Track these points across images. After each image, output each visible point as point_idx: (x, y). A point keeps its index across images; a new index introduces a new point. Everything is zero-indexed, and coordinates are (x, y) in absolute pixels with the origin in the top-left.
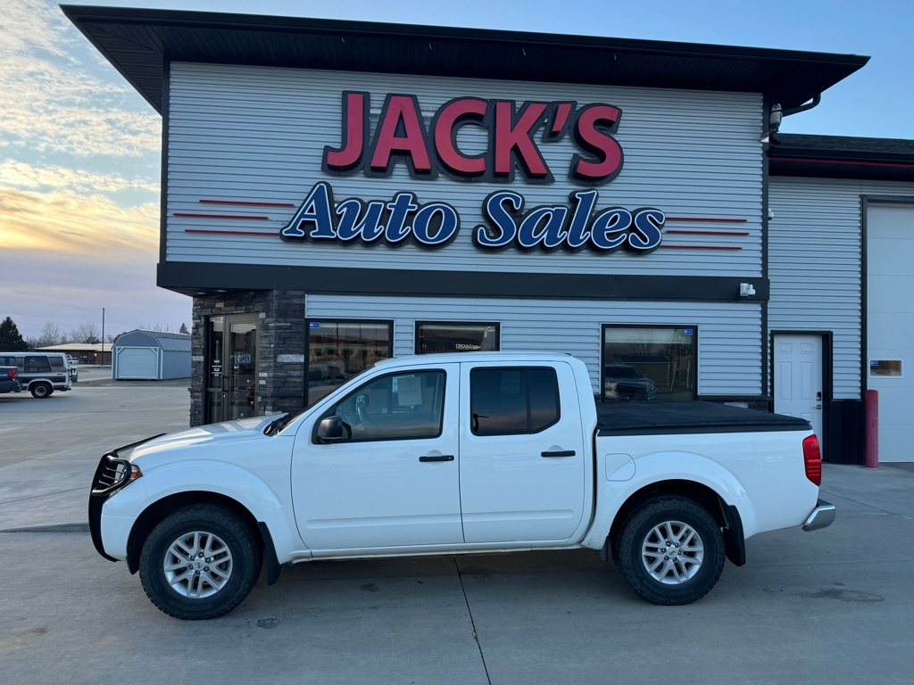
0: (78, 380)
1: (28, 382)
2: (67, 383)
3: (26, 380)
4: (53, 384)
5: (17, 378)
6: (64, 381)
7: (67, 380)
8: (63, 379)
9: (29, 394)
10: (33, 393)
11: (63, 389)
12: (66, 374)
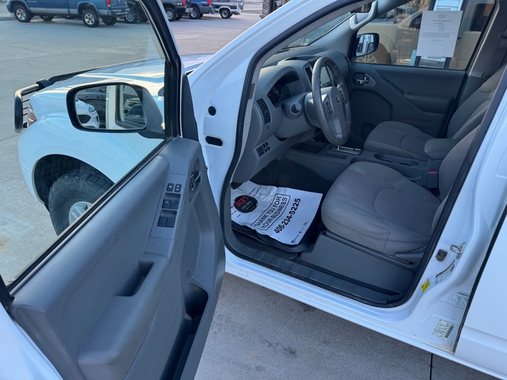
0: (244, 9)
1: (218, 8)
2: (238, 10)
3: (217, 7)
4: (231, 10)
5: (212, 5)
6: (236, 8)
7: (238, 7)
8: (235, 7)
9: (219, 16)
10: (221, 15)
11: (236, 14)
12: (237, 4)
